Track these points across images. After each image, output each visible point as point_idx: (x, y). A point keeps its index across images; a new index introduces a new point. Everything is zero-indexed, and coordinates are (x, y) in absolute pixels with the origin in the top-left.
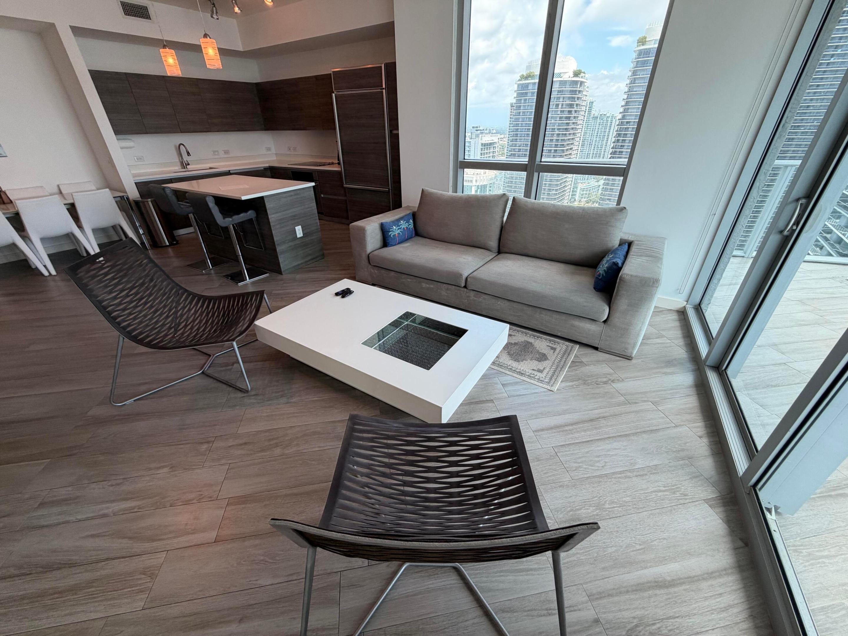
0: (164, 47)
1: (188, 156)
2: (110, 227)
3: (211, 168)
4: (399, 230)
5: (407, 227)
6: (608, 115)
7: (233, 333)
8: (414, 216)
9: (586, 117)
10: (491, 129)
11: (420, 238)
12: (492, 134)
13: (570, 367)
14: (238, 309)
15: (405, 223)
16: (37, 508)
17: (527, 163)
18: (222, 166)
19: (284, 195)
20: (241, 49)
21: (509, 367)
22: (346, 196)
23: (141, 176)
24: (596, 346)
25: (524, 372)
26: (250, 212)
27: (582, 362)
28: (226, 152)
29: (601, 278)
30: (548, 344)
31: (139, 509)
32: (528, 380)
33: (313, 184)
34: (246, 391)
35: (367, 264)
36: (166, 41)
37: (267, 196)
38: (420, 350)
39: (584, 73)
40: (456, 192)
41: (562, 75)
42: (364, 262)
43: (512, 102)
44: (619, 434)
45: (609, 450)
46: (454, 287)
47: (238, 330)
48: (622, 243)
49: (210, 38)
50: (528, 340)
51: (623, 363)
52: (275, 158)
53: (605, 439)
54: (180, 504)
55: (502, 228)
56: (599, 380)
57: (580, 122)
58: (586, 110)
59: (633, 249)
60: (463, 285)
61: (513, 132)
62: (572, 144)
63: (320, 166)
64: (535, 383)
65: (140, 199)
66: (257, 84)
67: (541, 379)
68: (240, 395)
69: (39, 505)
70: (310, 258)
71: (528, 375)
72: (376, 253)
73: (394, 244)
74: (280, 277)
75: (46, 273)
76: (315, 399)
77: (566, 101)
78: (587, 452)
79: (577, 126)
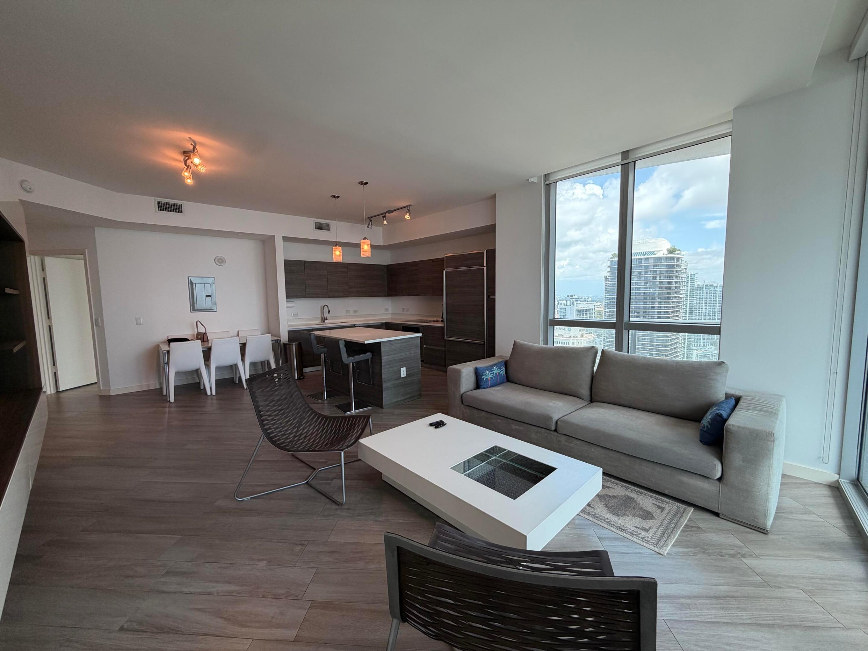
0: (336, 245)
1: (328, 313)
2: (259, 362)
3: (341, 322)
4: (491, 375)
5: (499, 373)
6: (715, 285)
7: (342, 445)
8: (506, 364)
9: (689, 287)
10: (586, 298)
11: (509, 383)
12: (587, 302)
13: (682, 531)
14: (347, 428)
15: (498, 369)
16: (163, 575)
17: (615, 322)
18: (350, 321)
19: (397, 342)
20: (382, 244)
21: (606, 520)
22: (445, 347)
23: (293, 326)
24: (716, 511)
25: (625, 528)
26: (368, 354)
27: (698, 528)
28: (355, 311)
29: (706, 430)
30: (654, 502)
31: (237, 594)
32: (630, 538)
33: (420, 335)
34: (341, 504)
35: (460, 402)
36: (338, 242)
37: (383, 342)
38: (506, 483)
39: (680, 251)
40: (548, 345)
41: (655, 253)
42: (458, 401)
43: (606, 275)
44: (758, 622)
45: (744, 640)
46: (544, 430)
47: (346, 444)
48: (728, 396)
49: (367, 240)
50: (629, 495)
51: (756, 536)
52: (390, 317)
53: (736, 624)
54: (270, 596)
55: (593, 378)
56: (724, 551)
57: (683, 292)
58: (688, 281)
59: (741, 403)
60: (553, 428)
61: (610, 300)
62: (677, 311)
63: (427, 322)
64: (639, 542)
65: (288, 342)
66: (388, 266)
67: (646, 539)
68: (334, 507)
69: (167, 572)
70: (408, 396)
71: (630, 532)
72: (468, 393)
73: (486, 387)
74: (380, 410)
75: (209, 393)
76: (400, 521)
77: (663, 274)
78: (714, 636)
79: (680, 295)
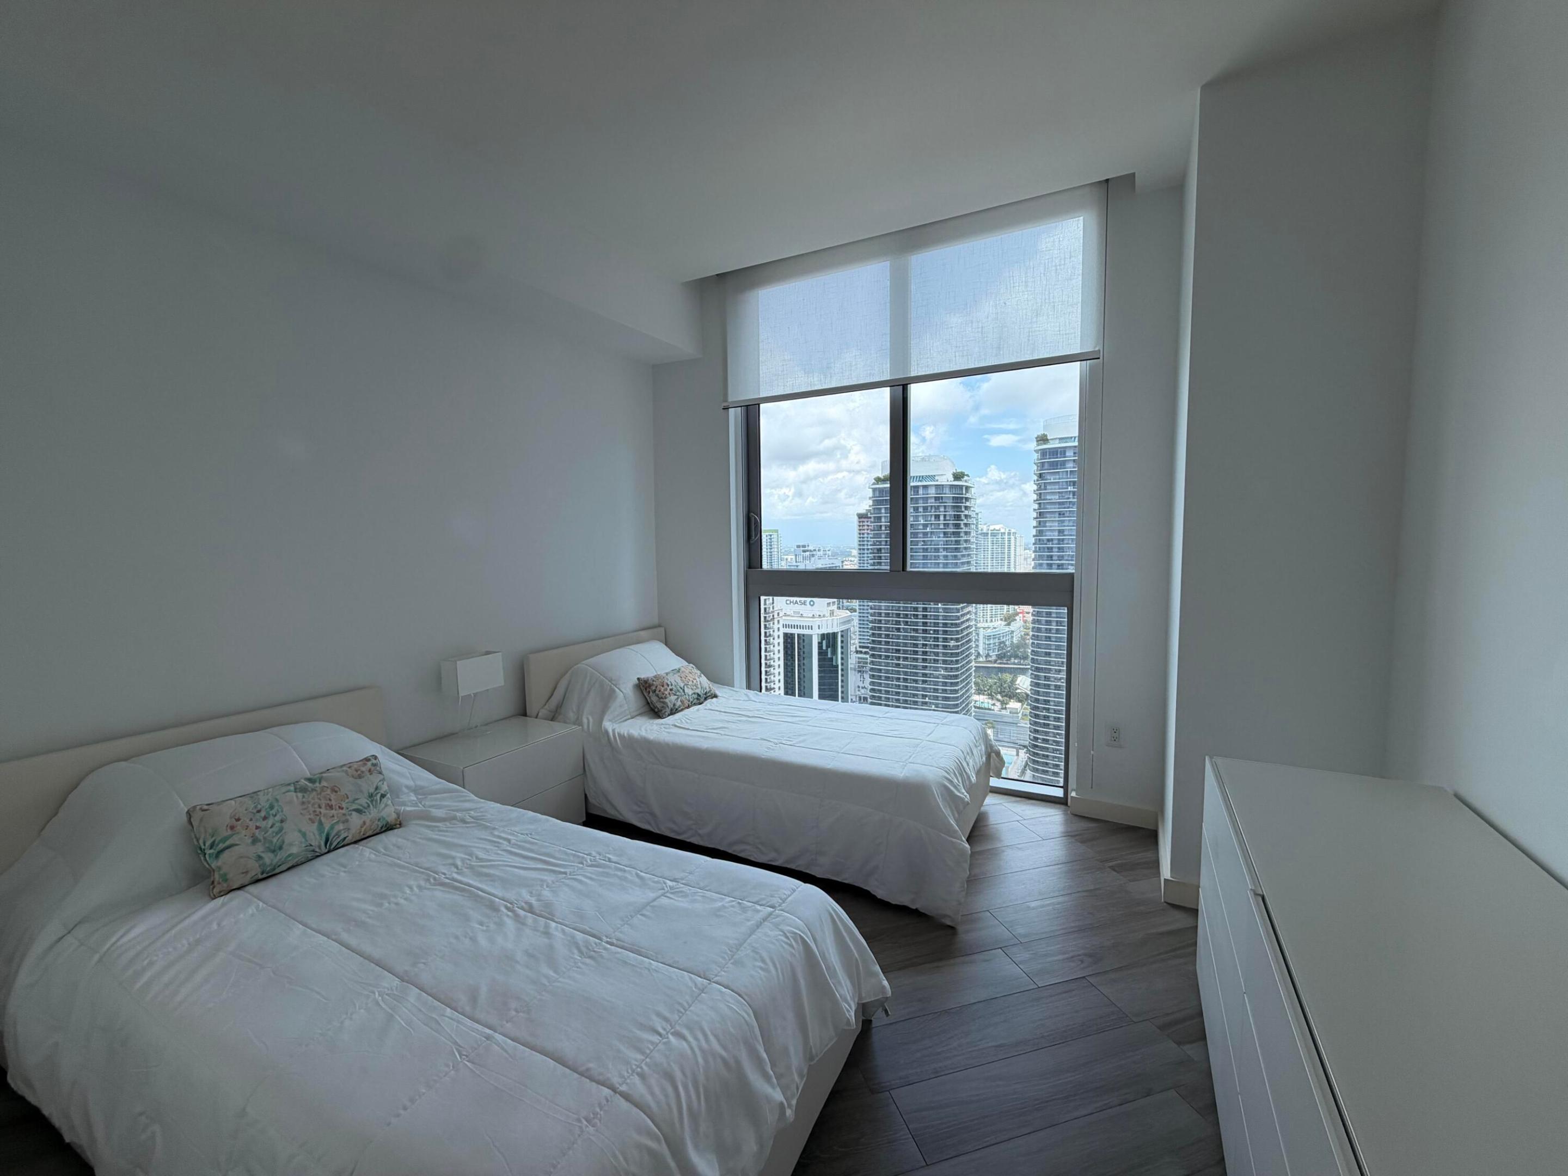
39: (968, 476)
41: (936, 478)
57: (973, 540)
77: (949, 511)
